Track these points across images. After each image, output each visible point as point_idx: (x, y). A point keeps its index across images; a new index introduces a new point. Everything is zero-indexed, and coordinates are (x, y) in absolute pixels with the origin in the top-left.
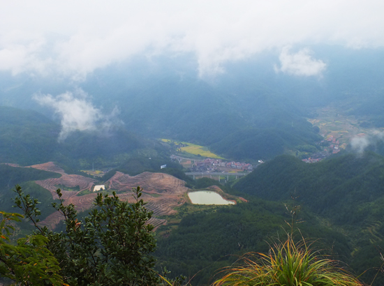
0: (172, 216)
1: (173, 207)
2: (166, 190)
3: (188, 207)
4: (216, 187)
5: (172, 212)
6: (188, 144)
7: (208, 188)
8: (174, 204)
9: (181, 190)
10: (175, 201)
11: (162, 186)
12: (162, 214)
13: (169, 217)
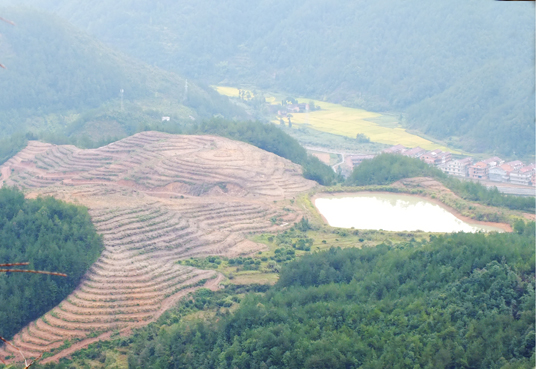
0: (244, 263)
1: (250, 233)
2: (223, 186)
3: (310, 235)
4: (428, 181)
5: (246, 246)
6: (317, 103)
7: (396, 185)
8: (257, 223)
9: (285, 186)
10: (262, 213)
11: (208, 171)
12: (202, 252)
13: (232, 263)
